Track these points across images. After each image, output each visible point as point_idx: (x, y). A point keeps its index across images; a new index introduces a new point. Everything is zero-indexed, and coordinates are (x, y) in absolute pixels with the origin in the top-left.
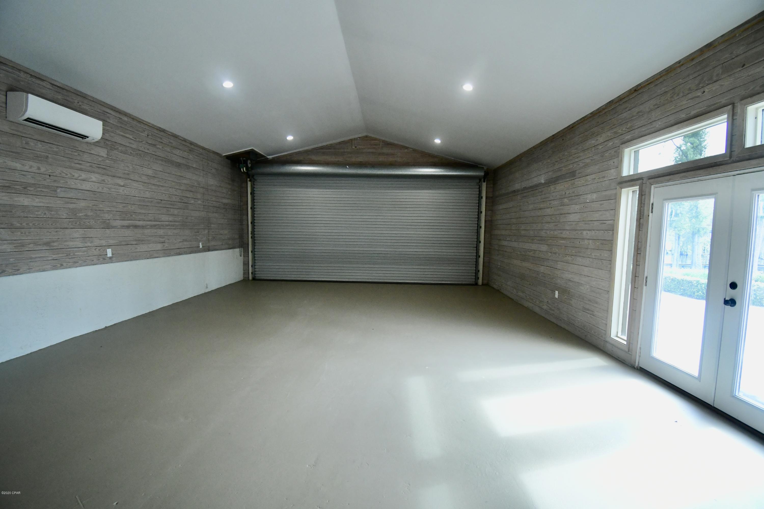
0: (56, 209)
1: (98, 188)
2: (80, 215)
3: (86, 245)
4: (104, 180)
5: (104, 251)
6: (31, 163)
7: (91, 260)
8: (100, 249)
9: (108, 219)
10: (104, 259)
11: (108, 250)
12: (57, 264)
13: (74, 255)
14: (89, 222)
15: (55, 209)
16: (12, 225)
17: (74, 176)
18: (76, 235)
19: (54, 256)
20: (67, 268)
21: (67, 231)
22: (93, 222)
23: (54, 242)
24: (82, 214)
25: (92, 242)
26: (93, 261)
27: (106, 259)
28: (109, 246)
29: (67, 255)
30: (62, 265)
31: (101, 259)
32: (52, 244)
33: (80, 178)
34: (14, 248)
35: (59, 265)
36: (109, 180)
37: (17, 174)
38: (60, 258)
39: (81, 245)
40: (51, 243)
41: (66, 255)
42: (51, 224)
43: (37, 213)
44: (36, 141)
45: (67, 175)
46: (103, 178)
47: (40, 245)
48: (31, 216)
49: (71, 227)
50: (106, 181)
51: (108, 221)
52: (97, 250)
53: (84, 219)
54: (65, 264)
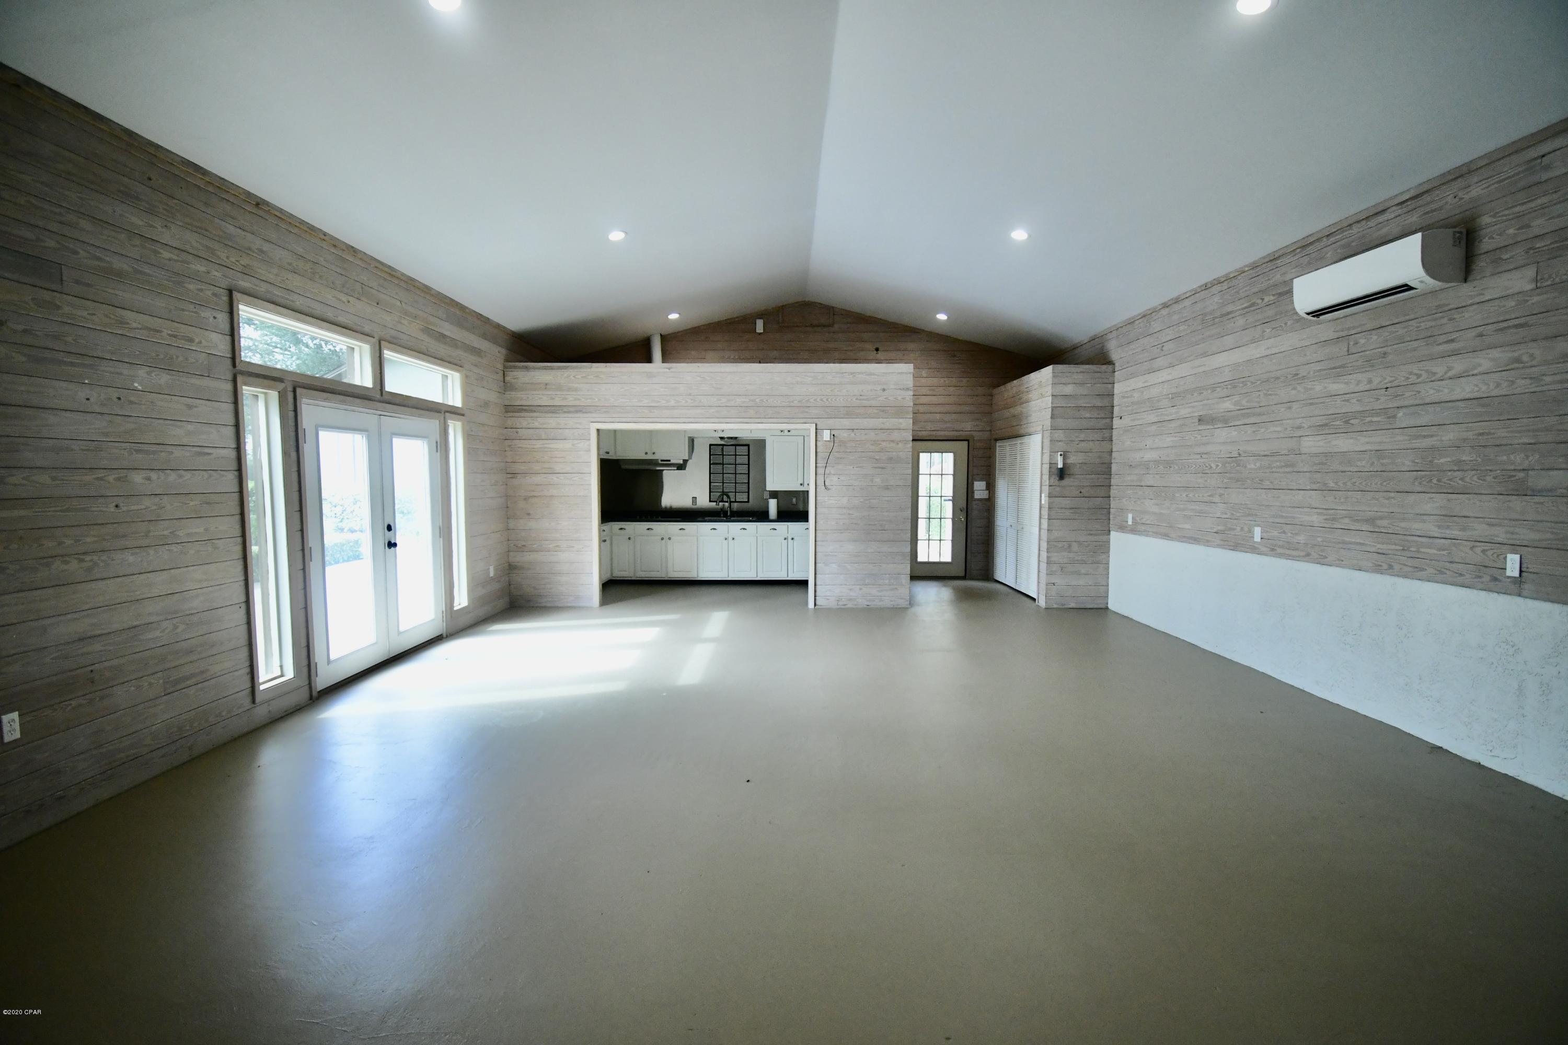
0: (1392, 453)
1: (1498, 385)
2: (1442, 461)
3: (1448, 533)
4: (1518, 360)
5: (1498, 556)
6: (1359, 376)
7: (1456, 573)
8: (1487, 550)
9: (1521, 468)
10: (1495, 579)
11: (1509, 556)
12: (1382, 564)
13: (1418, 552)
14: (1461, 479)
15: (1389, 453)
16: (1325, 484)
17: (1435, 374)
18: (1429, 507)
19: (1379, 546)
20: (1398, 576)
21: (1412, 498)
22: (1475, 478)
23: (1381, 518)
24: (1449, 459)
25: (1463, 529)
26: (1461, 575)
27: (1500, 581)
28: (1514, 547)
29: (1403, 550)
30: (1391, 567)
31: (1487, 578)
32: (1379, 522)
33: (1450, 374)
34: (1323, 521)
35: (1385, 566)
36: (1537, 353)
37: (1339, 402)
38: (1390, 552)
39: (1436, 532)
40: (1377, 519)
41: (1401, 548)
42: (1381, 484)
43: (1359, 463)
44: (1369, 333)
45: (1419, 376)
46: (1516, 354)
47: (1357, 521)
48: (1351, 469)
49: (1420, 489)
50: (1525, 358)
51: (1521, 475)
52: (1478, 550)
53: (1450, 471)
54: (1397, 567)
